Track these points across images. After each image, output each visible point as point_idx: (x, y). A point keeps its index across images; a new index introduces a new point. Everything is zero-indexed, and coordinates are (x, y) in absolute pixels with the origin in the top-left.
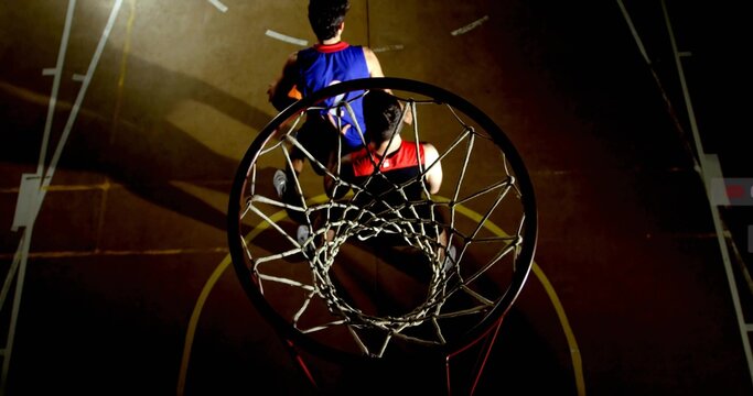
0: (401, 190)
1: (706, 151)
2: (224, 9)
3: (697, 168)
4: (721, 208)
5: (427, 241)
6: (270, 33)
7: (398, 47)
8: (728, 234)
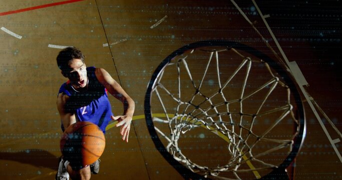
0: (209, 100)
1: (290, 61)
2: (20, 37)
3: (288, 70)
4: (304, 86)
5: (223, 124)
6: (50, 46)
7: (124, 40)
8: (312, 98)
